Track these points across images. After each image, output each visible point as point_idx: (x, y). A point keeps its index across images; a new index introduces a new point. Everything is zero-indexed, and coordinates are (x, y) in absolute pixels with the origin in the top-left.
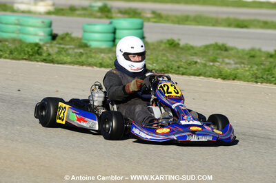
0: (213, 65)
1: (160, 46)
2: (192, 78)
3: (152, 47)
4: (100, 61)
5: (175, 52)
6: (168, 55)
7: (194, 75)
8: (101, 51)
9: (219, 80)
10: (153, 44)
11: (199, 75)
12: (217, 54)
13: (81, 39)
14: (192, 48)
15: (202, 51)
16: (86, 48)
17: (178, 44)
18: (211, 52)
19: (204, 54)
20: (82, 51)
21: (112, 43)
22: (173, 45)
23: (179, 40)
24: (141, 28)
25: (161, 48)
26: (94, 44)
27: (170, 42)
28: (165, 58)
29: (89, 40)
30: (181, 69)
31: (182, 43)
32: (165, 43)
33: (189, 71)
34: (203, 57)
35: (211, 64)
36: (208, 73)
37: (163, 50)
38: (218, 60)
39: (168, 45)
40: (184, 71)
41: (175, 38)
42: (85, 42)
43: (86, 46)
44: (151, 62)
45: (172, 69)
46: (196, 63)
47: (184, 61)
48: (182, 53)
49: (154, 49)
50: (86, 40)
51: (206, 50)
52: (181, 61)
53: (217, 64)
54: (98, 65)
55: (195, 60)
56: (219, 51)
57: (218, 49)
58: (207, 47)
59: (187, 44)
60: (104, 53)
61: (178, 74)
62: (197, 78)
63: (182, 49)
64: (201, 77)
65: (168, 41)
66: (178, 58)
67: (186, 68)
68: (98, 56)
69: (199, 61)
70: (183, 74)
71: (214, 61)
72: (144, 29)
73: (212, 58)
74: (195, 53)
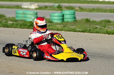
0: (104, 29)
1: (82, 21)
2: (95, 34)
3: (79, 22)
4: (58, 28)
5: (88, 24)
6: (86, 25)
7: (96, 33)
8: (58, 24)
9: (107, 35)
10: (79, 21)
11: (98, 33)
12: (106, 24)
13: (49, 19)
14: (96, 22)
15: (100, 23)
16: (51, 23)
17: (90, 20)
18: (103, 23)
19: (100, 24)
20: (50, 24)
21: (62, 21)
22: (88, 21)
23: (90, 19)
24: (74, 14)
25: (83, 22)
26: (55, 21)
27: (87, 20)
28: (84, 26)
29: (52, 20)
30: (91, 30)
31: (91, 20)
32: (84, 20)
33: (94, 31)
34: (100, 25)
35: (104, 28)
36: (102, 32)
37: (84, 23)
38: (106, 26)
39: (85, 21)
40: (92, 31)
41: (89, 18)
42: (51, 20)
43: (51, 22)
44: (78, 28)
45: (87, 30)
46: (97, 28)
47: (92, 27)
48: (91, 24)
49: (80, 22)
50: (51, 19)
51: (101, 22)
52: (91, 27)
53: (106, 28)
54: (57, 30)
55: (97, 27)
56: (107, 23)
57: (106, 22)
58: (102, 21)
59: (93, 20)
60: (59, 25)
61: (90, 33)
62: (97, 34)
63: (91, 22)
64: (99, 34)
65: (86, 19)
66: (90, 26)
67: (93, 30)
68: (56, 26)
69: (98, 27)
70: (91, 33)
71: (105, 27)
72: (76, 15)
73: (103, 25)
74: (97, 24)
